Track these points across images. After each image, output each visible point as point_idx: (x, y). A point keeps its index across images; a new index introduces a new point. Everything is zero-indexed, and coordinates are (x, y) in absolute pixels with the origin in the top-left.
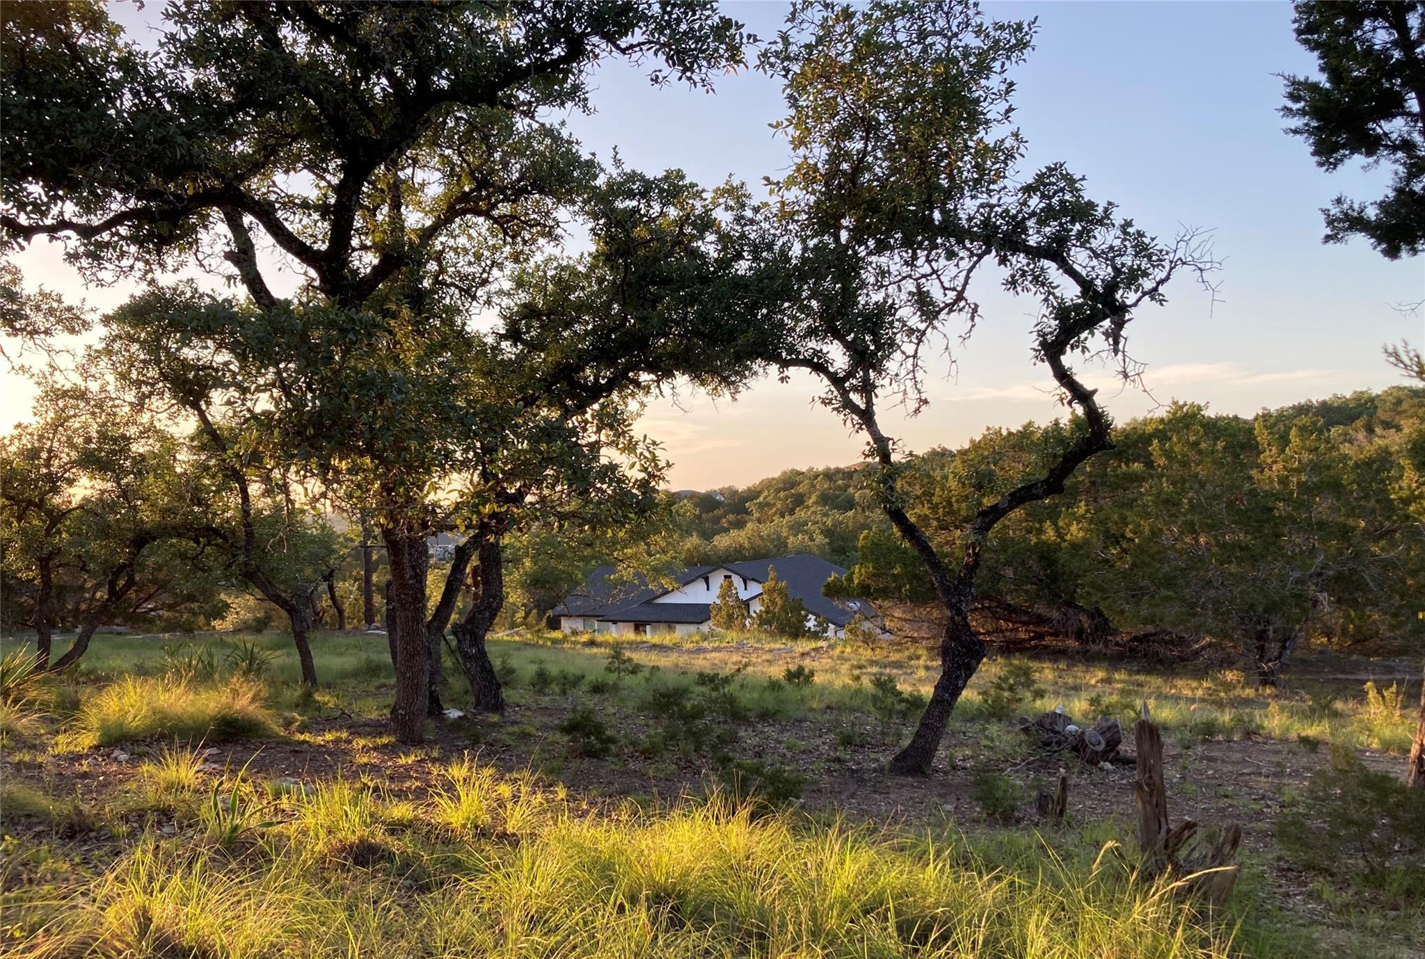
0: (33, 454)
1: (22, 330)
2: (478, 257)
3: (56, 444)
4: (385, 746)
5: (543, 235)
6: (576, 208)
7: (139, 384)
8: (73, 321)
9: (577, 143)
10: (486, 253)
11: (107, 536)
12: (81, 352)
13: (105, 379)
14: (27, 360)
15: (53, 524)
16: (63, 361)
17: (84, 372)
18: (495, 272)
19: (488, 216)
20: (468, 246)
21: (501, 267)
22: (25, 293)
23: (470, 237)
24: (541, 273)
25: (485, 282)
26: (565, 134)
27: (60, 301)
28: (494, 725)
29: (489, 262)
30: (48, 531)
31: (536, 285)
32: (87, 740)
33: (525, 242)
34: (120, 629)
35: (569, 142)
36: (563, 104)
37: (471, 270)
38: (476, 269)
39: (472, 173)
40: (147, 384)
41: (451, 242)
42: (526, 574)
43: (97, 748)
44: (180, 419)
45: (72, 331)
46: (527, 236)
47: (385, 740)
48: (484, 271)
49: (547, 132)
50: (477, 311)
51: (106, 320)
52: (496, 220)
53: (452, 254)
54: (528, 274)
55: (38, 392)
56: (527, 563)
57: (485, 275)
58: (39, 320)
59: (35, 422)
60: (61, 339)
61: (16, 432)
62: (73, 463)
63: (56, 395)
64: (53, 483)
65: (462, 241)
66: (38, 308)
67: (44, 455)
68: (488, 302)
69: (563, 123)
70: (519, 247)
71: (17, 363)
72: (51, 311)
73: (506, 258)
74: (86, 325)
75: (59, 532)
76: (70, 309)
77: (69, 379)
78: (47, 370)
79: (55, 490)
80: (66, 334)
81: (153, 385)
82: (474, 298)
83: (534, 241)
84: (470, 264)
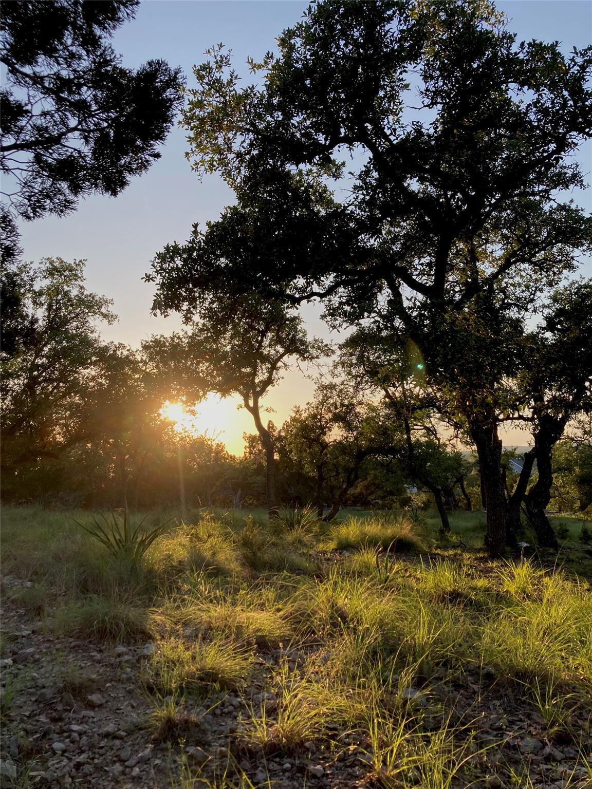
0: (314, 416)
1: (307, 357)
2: (527, 287)
3: (323, 411)
4: (481, 558)
5: (565, 267)
6: (585, 247)
7: (356, 377)
8: (328, 351)
9: (582, 210)
10: (532, 284)
11: (345, 453)
12: (331, 364)
13: (341, 377)
14: (310, 373)
15: (323, 450)
16: (325, 370)
17: (334, 375)
18: (538, 293)
19: (531, 263)
20: (521, 281)
21: (541, 291)
22: (308, 341)
23: (522, 276)
24: (568, 292)
25: (532, 301)
26: (573, 207)
27: (322, 343)
28: (551, 554)
29: (534, 289)
30: (321, 452)
31: (566, 299)
32: (332, 545)
33: (554, 273)
34: (358, 508)
35: (577, 211)
36: (567, 187)
37: (525, 294)
38: (526, 294)
39: (518, 240)
40: (360, 376)
41: (511, 281)
42: (576, 476)
43: (336, 550)
44: (376, 393)
45: (327, 355)
46: (556, 270)
47: (481, 555)
48: (531, 294)
49: (562, 208)
50: (529, 317)
51: (341, 347)
52: (535, 264)
53: (512, 288)
54: (560, 293)
55: (316, 387)
56: (577, 469)
57: (532, 296)
58: (314, 352)
59: (314, 402)
60: (323, 359)
61: (307, 407)
62: (331, 420)
63: (323, 388)
64: (323, 430)
65: (517, 279)
66: (313, 347)
67: (319, 417)
68: (535, 311)
69: (572, 201)
70: (551, 278)
71: (307, 374)
72: (319, 348)
73: (544, 285)
74: (333, 352)
75: (326, 454)
76: (326, 345)
77: (328, 379)
78: (319, 376)
79: (324, 433)
80: (325, 357)
81: (362, 377)
82: (526, 310)
83: (561, 272)
84: (523, 291)
